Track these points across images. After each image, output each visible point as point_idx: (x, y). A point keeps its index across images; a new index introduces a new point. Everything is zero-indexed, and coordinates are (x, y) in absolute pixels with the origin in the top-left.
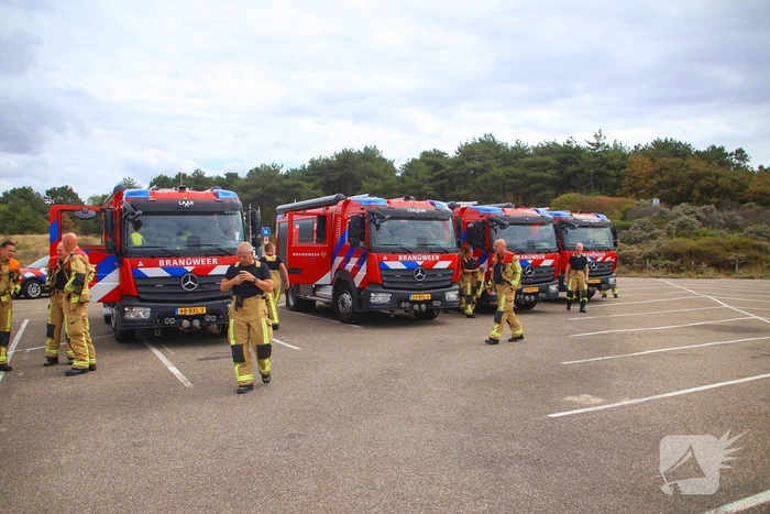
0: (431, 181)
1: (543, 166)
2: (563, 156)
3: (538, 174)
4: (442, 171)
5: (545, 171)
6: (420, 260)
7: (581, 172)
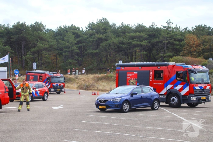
0: (76, 44)
1: (140, 38)
2: (150, 33)
3: (138, 43)
4: (81, 38)
5: (141, 41)
6: (59, 84)
7: (161, 42)
